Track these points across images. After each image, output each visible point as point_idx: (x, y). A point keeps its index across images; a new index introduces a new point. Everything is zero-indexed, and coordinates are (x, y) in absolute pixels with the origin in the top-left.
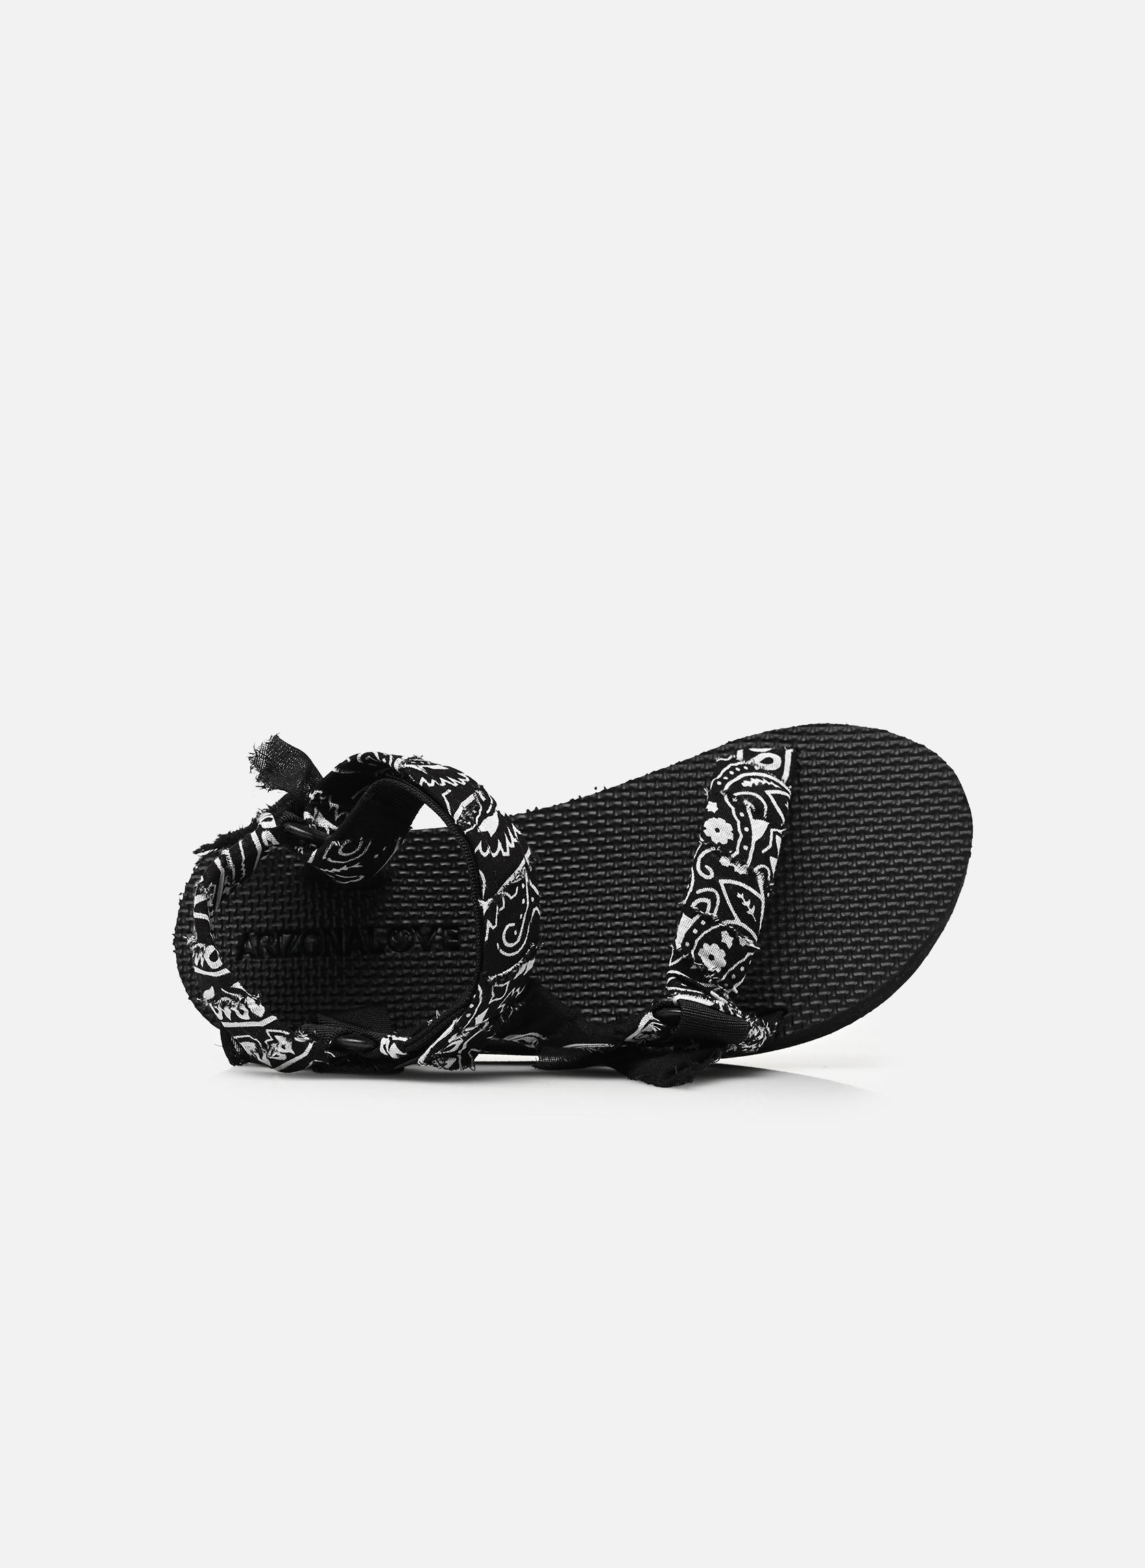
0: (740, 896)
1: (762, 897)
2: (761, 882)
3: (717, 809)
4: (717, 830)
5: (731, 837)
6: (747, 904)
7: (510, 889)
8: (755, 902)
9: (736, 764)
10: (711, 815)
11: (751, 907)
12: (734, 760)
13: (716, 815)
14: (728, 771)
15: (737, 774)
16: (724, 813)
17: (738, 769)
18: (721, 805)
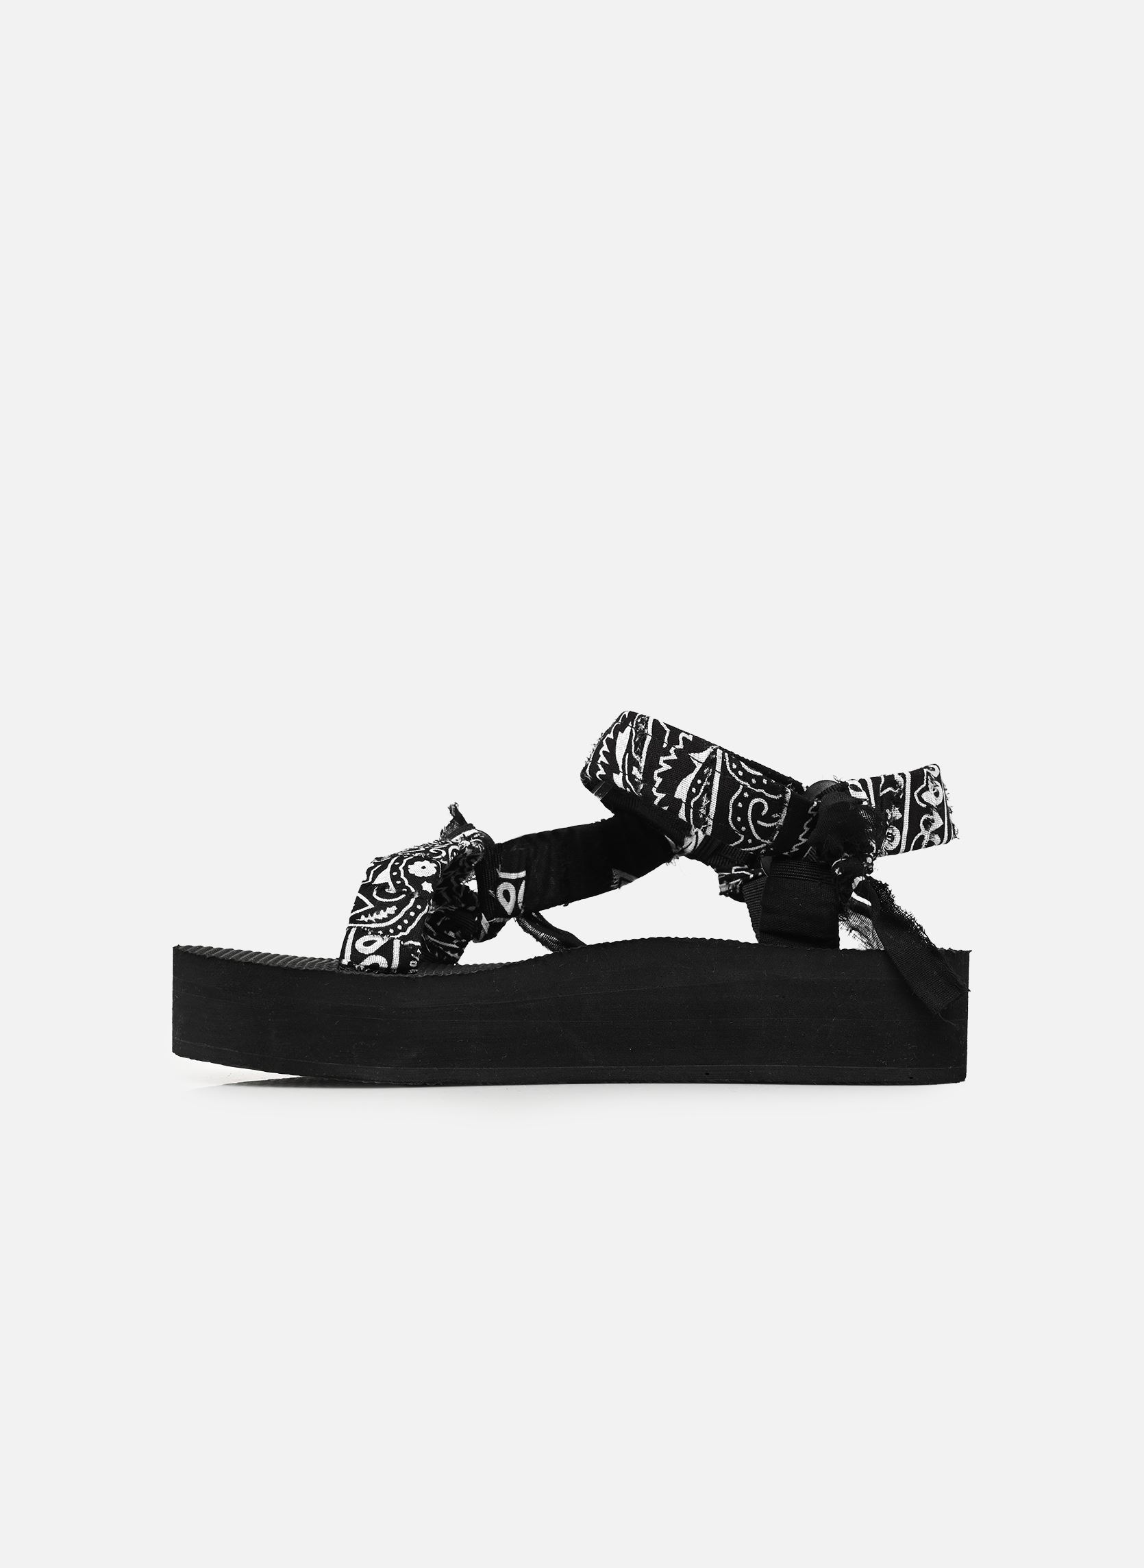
3: (422, 885)
4: (424, 868)
5: (410, 866)
9: (401, 934)
10: (428, 879)
12: (403, 939)
13: (424, 879)
14: (410, 924)
15: (400, 922)
16: (416, 881)
17: (400, 927)
18: (419, 888)
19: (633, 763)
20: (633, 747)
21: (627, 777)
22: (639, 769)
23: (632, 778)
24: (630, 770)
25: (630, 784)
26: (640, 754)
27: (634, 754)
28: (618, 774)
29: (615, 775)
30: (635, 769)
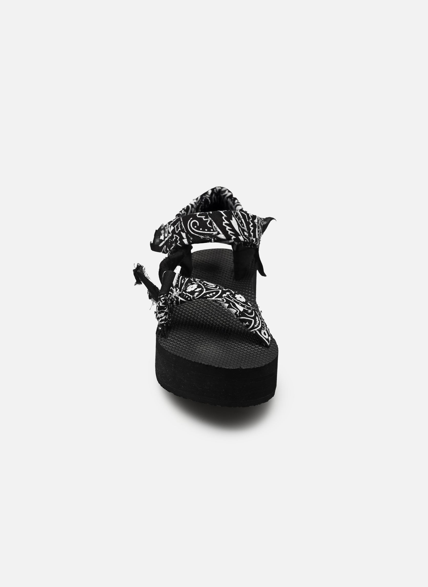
0: (214, 293)
1: (213, 298)
2: (219, 299)
4: (240, 298)
6: (211, 294)
7: (211, 223)
8: (211, 297)
11: (210, 295)
19: (243, 231)
20: (240, 225)
21: (244, 236)
22: (246, 231)
23: (245, 236)
24: (244, 234)
25: (246, 238)
26: (243, 226)
27: (242, 227)
28: (240, 236)
29: (239, 237)
30: (245, 232)
